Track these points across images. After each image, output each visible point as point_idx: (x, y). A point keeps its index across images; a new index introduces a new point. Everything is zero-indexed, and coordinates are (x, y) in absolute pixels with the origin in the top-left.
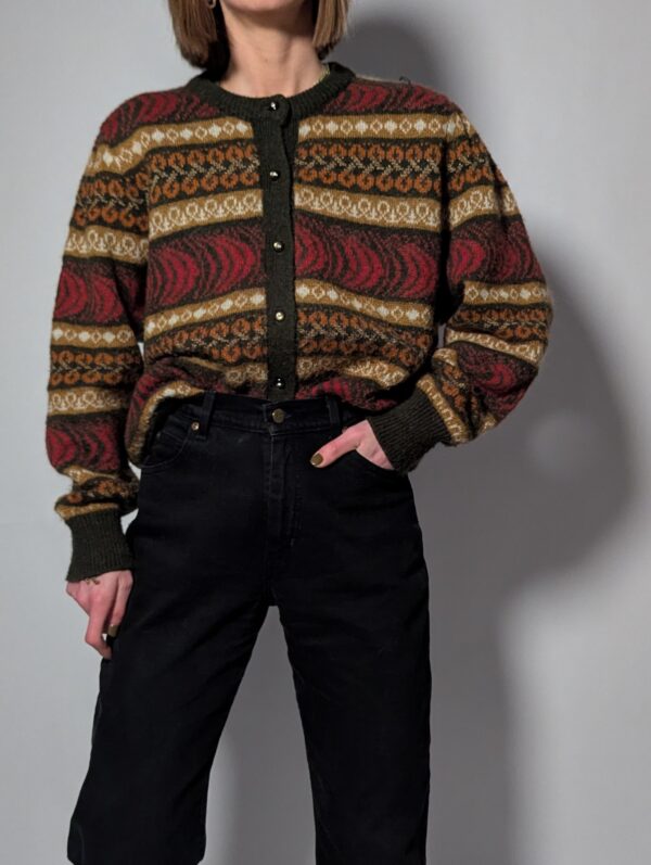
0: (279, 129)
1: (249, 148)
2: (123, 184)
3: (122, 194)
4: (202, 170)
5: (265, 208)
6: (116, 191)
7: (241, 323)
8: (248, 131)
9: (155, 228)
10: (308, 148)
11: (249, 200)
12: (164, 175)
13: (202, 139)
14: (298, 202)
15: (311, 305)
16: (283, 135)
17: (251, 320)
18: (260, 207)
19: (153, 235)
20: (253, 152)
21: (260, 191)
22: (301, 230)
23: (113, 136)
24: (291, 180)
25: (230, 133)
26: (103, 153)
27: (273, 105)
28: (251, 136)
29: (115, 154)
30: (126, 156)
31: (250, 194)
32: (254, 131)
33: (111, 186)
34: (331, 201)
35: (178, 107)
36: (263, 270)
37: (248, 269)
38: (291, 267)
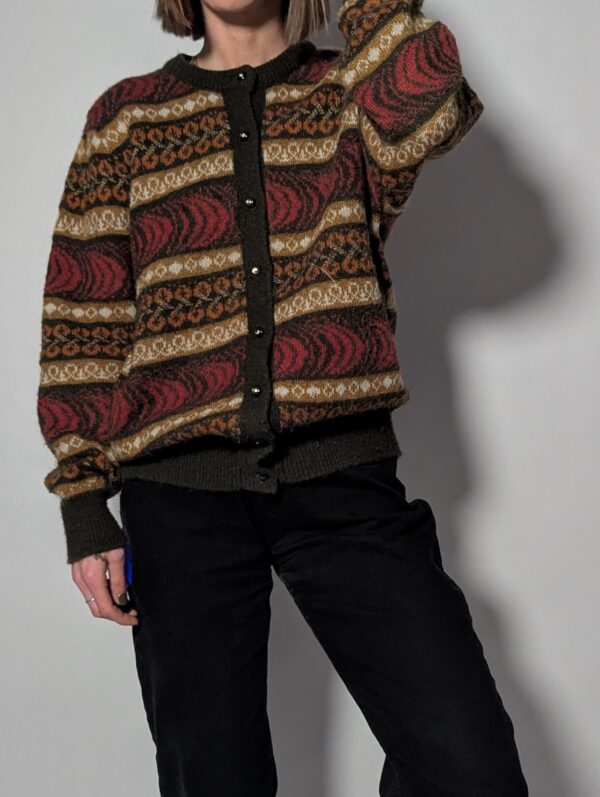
0: (248, 95)
1: (220, 115)
2: (113, 164)
3: (111, 171)
4: (178, 142)
5: (235, 167)
6: (106, 170)
7: (222, 281)
8: (218, 101)
9: (134, 197)
10: (275, 110)
11: (221, 161)
12: (144, 147)
13: (178, 115)
14: (266, 158)
15: (287, 258)
16: (251, 101)
17: (230, 277)
18: (231, 167)
19: (133, 204)
20: (223, 118)
21: (230, 152)
22: (272, 185)
23: (99, 120)
24: (259, 139)
25: (203, 105)
26: (91, 138)
27: (241, 75)
28: (222, 104)
29: (102, 136)
30: (112, 136)
31: (221, 156)
32: (224, 100)
33: (101, 166)
34: (298, 150)
35: (156, 88)
36: (236, 228)
37: (222, 227)
38: (263, 223)
